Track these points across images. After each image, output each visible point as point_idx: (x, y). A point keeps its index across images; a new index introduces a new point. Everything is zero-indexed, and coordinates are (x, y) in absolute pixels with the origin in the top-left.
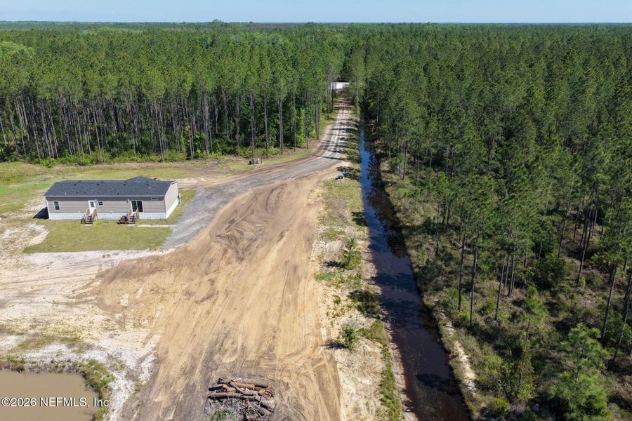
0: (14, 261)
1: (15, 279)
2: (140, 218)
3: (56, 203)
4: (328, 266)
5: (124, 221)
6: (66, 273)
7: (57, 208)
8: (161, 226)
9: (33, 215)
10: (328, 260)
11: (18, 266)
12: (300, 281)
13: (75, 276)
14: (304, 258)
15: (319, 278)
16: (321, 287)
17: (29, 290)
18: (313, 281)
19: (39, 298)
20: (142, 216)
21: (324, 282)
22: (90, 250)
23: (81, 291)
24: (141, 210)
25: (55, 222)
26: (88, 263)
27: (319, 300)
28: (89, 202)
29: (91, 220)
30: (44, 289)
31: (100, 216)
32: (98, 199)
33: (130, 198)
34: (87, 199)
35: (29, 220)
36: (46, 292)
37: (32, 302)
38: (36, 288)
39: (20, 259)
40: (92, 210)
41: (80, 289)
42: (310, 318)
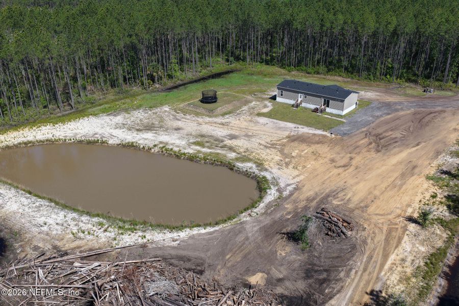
0: (250, 118)
1: (247, 127)
2: (326, 111)
3: (282, 92)
4: (442, 173)
5: (316, 110)
6: (272, 131)
7: (282, 95)
8: (337, 119)
9: (269, 97)
10: (445, 169)
11: (251, 121)
12: (413, 175)
13: (276, 133)
14: (427, 163)
15: (428, 178)
16: (427, 184)
17: (250, 134)
18: (424, 179)
19: (253, 140)
20: (328, 110)
21: (431, 182)
22: (289, 122)
23: (275, 142)
24: (328, 106)
25: (278, 103)
26: (285, 129)
27: (420, 191)
28: (300, 94)
29: (297, 106)
30: (258, 135)
31: (304, 105)
32: (305, 94)
33: (324, 97)
34: (298, 93)
35: (266, 99)
36: (258, 137)
37: (249, 140)
38: (254, 134)
39: (253, 118)
40: (300, 100)
41: (275, 141)
42: (406, 199)
